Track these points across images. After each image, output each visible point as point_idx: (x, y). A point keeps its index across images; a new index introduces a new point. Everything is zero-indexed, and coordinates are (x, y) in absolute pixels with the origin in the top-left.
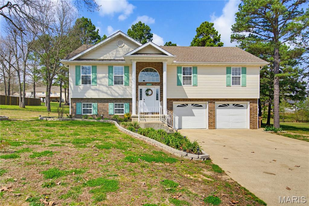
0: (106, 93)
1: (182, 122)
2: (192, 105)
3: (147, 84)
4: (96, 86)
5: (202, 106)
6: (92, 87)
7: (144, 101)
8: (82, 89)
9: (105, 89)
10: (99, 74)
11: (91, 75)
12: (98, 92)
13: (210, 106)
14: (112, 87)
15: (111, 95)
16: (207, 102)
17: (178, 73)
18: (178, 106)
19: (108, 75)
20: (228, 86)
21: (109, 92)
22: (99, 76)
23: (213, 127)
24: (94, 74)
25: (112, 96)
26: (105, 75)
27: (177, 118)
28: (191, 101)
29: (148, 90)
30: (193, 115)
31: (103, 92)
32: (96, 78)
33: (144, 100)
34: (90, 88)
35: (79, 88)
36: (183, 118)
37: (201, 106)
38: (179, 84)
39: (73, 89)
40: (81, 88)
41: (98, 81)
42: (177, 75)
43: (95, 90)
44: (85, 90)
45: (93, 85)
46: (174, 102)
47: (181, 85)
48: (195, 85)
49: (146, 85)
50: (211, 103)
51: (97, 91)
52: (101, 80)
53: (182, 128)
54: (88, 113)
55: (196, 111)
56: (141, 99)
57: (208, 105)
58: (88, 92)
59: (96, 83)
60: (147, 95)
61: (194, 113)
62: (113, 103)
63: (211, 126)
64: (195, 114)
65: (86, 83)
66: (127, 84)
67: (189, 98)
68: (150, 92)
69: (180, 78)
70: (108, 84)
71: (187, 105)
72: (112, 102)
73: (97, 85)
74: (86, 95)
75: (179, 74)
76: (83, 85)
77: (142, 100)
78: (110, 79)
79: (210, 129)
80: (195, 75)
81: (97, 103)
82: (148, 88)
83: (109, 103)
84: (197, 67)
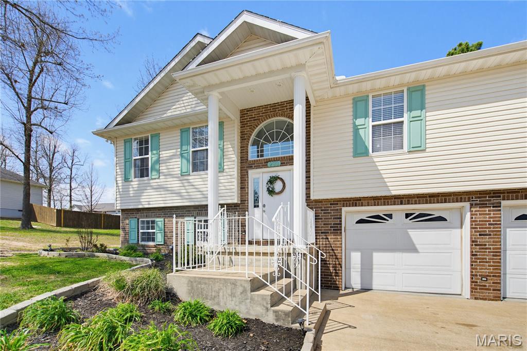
0: (179, 194)
1: (374, 271)
2: (407, 216)
3: (269, 164)
4: (159, 178)
5: (446, 220)
6: (152, 181)
7: (264, 211)
8: (135, 189)
9: (175, 184)
10: (163, 152)
11: (149, 156)
12: (163, 193)
13: (479, 218)
14: (190, 178)
15: (187, 197)
16: (467, 205)
17: (356, 117)
18: (361, 221)
19: (179, 150)
21: (184, 191)
22: (164, 155)
23: (492, 294)
24: (155, 152)
25: (190, 199)
26: (174, 151)
28: (401, 204)
29: (272, 180)
30: (413, 249)
31: (173, 192)
32: (158, 161)
33: (264, 206)
34: (148, 185)
35: (131, 187)
36: (378, 257)
37: (440, 219)
38: (359, 150)
39: (121, 190)
40: (134, 186)
41: (163, 168)
42: (354, 123)
43: (159, 188)
44: (141, 190)
45: (153, 177)
46: (344, 209)
47: (366, 153)
48: (417, 149)
49: (266, 166)
50: (483, 205)
51: (162, 190)
52: (168, 164)
53: (374, 287)
54: (149, 240)
55: (421, 235)
56: (256, 206)
57: (468, 215)
58: (145, 194)
59: (159, 171)
60: (271, 192)
61: (415, 242)
62: (193, 219)
63: (483, 288)
64: (418, 246)
65: (142, 176)
67: (394, 193)
68: (278, 186)
69: (361, 132)
70: (179, 172)
71: (390, 216)
72: (192, 216)
73: (161, 177)
74: (142, 200)
75: (359, 122)
76: (136, 179)
77: (258, 206)
78: (185, 158)
79: (476, 299)
80: (416, 113)
81: (162, 219)
82: (274, 174)
83: (187, 219)
84: (424, 86)
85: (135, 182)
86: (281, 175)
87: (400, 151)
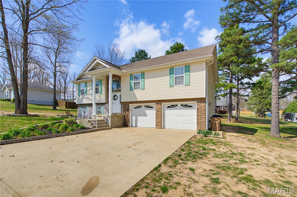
1: (138, 121)
2: (145, 106)
3: (113, 92)
7: (113, 105)
10: (88, 88)
11: (84, 89)
16: (155, 104)
18: (135, 108)
20: (171, 86)
23: (159, 127)
24: (86, 88)
27: (134, 118)
28: (143, 103)
29: (114, 96)
30: (146, 116)
32: (87, 90)
33: (113, 103)
34: (84, 97)
36: (139, 118)
37: (152, 107)
43: (87, 98)
44: (82, 99)
45: (86, 95)
46: (130, 105)
47: (132, 90)
48: (143, 89)
50: (158, 104)
52: (89, 91)
53: (138, 126)
57: (156, 106)
58: (84, 100)
59: (87, 93)
61: (147, 113)
63: (158, 125)
64: (147, 115)
65: (83, 94)
66: (101, 93)
69: (131, 84)
70: (92, 94)
71: (141, 106)
74: (83, 102)
75: (131, 81)
79: (157, 128)
80: (143, 80)
81: (88, 107)
82: (114, 94)
84: (144, 73)
85: (81, 96)
86: (116, 94)
87: (139, 89)
